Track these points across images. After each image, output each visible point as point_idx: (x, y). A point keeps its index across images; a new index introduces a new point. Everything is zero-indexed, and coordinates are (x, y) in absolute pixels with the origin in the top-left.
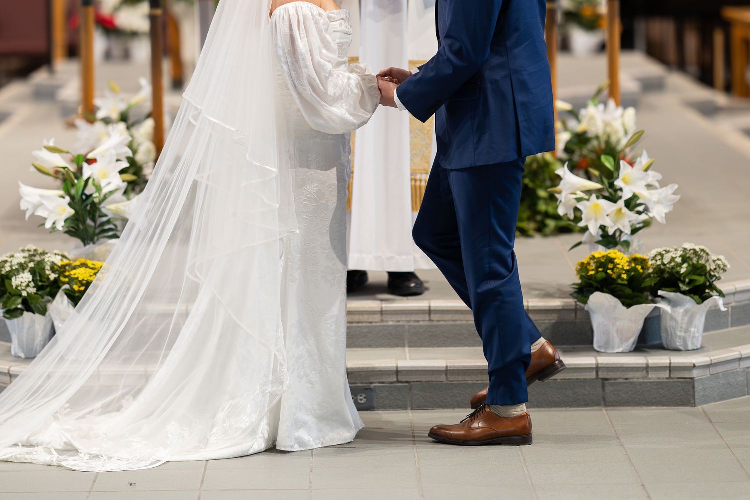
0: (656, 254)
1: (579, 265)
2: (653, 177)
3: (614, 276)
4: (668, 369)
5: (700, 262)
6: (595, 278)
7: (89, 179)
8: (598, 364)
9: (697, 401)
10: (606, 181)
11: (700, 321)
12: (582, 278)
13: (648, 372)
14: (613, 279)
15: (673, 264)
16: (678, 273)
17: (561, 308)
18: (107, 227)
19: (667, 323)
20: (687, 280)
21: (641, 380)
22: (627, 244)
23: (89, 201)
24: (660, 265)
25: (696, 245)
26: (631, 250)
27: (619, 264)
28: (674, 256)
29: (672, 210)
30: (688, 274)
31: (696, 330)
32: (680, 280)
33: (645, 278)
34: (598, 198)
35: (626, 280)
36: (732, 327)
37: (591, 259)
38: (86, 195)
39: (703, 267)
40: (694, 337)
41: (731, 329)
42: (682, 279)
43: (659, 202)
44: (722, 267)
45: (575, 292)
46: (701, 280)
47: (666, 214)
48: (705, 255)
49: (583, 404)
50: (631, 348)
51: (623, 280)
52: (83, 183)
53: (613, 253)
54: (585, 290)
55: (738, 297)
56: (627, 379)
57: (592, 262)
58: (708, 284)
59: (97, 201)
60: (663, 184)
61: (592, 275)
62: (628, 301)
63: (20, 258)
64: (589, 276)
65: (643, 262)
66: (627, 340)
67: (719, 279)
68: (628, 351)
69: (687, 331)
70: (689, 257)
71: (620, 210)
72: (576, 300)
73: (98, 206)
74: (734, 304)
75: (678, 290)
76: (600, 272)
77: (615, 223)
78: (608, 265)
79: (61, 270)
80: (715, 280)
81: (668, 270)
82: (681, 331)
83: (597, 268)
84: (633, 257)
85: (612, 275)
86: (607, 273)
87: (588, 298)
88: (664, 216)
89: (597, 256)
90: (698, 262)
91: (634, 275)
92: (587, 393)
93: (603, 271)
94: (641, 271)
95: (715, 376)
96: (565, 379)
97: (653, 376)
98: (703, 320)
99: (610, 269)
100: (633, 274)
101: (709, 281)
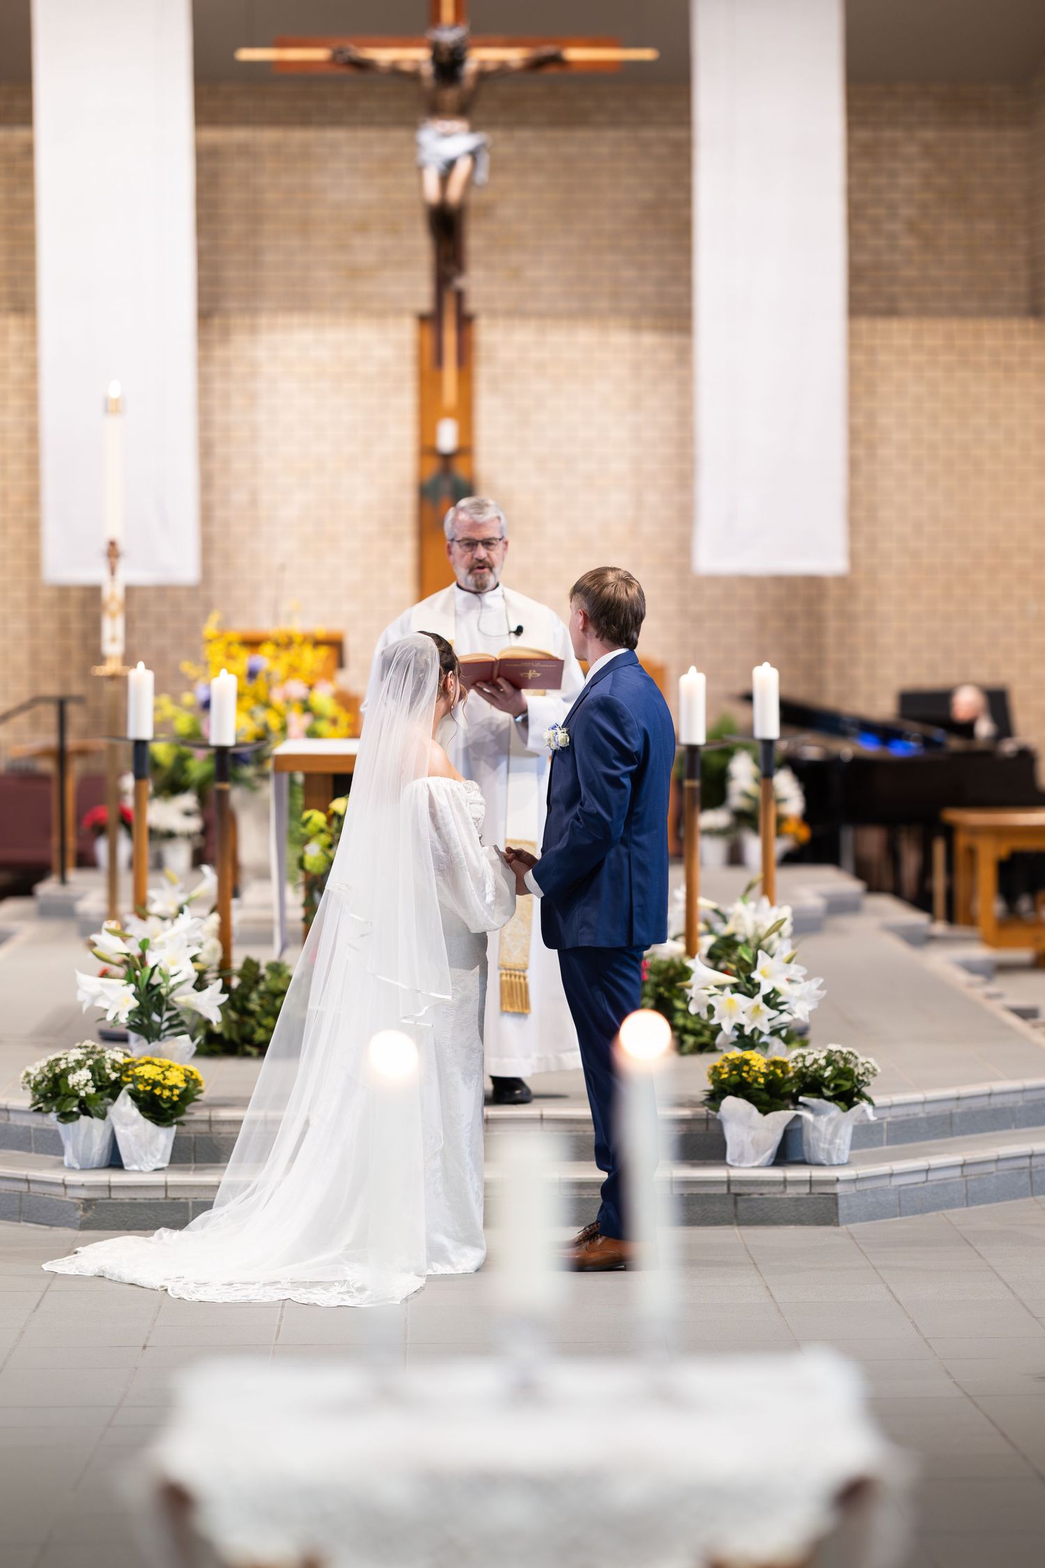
0: (797, 1055)
1: (711, 1068)
2: (795, 970)
3: (750, 1080)
4: (808, 1183)
5: (848, 1066)
6: (729, 1082)
7: (156, 966)
8: (729, 1177)
9: (841, 1220)
10: (743, 975)
11: (846, 1133)
12: (714, 1082)
13: (785, 1187)
14: (748, 1083)
15: (815, 1066)
16: (821, 1076)
17: (690, 1117)
18: (175, 1022)
19: (810, 1135)
20: (832, 1085)
21: (778, 1196)
22: (766, 1046)
23: (155, 992)
24: (800, 1068)
25: (843, 1046)
26: (770, 1053)
27: (755, 1066)
28: (817, 1057)
29: (816, 1007)
30: (832, 1078)
31: (842, 1142)
32: (823, 1084)
33: (785, 1083)
34: (732, 993)
35: (763, 1084)
36: (887, 1144)
37: (724, 1061)
38: (152, 985)
39: (851, 1071)
40: (839, 1149)
41: (885, 1148)
42: (826, 1083)
43: (801, 998)
44: (871, 1070)
45: (707, 1099)
46: (847, 1085)
47: (810, 1012)
48: (853, 1058)
49: (712, 1222)
50: (769, 1161)
51: (760, 1084)
52: (149, 971)
53: (748, 1054)
54: (717, 1096)
55: (895, 1112)
56: (762, 1194)
57: (726, 1064)
58: (856, 1090)
59: (163, 991)
60: (807, 978)
61: (725, 1079)
62: (765, 1108)
63: (76, 1054)
64: (722, 1080)
65: (783, 1065)
66: (763, 1153)
67: (869, 1084)
68: (764, 1165)
69: (831, 1142)
70: (835, 1060)
71: (758, 1007)
72: (706, 1108)
73: (166, 998)
74: (889, 1119)
75: (820, 1095)
76: (734, 1075)
77: (752, 1021)
78: (743, 1067)
79: (123, 1069)
80: (864, 1086)
81: (810, 1073)
82: (824, 1143)
83: (731, 1071)
84: (772, 1059)
85: (747, 1078)
86: (741, 1076)
87: (720, 1104)
88: (807, 1013)
89: (731, 1056)
90: (845, 1065)
91: (772, 1080)
92: (717, 1209)
93: (737, 1074)
94: (781, 1075)
95: (862, 1193)
96: (692, 1194)
97: (791, 1191)
98: (850, 1130)
99: (745, 1072)
100: (771, 1077)
101: (856, 1086)
